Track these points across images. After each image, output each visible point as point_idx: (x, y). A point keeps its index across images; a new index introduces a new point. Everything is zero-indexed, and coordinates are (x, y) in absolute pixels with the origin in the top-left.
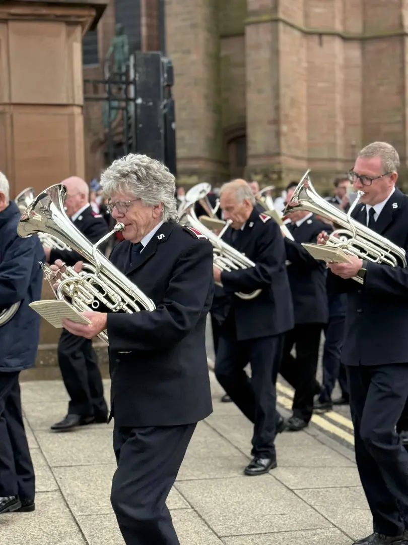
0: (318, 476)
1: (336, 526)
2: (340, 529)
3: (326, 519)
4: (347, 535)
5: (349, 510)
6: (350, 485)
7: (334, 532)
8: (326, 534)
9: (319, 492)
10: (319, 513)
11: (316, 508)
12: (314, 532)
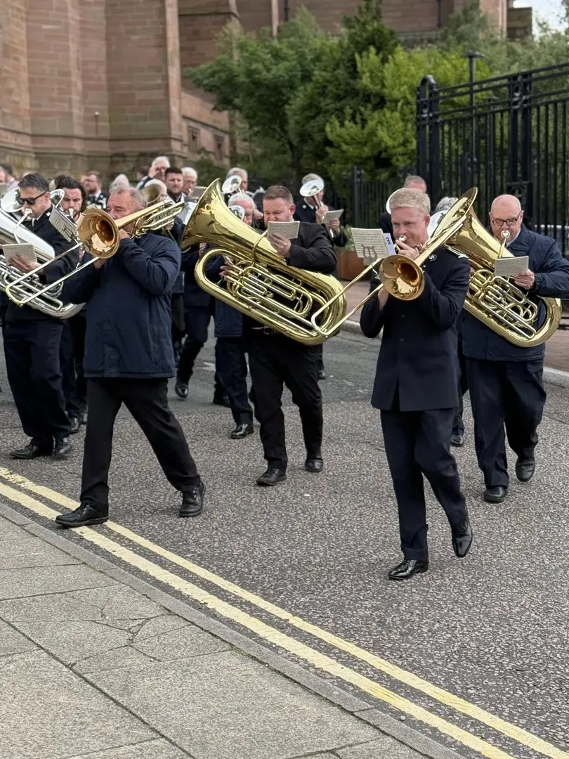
0: (22, 581)
1: (42, 648)
2: (47, 651)
3: (29, 639)
4: (57, 659)
5: (62, 623)
6: (66, 590)
7: (38, 656)
8: (26, 660)
9: (21, 603)
10: (19, 631)
11: (16, 624)
12: (10, 658)
